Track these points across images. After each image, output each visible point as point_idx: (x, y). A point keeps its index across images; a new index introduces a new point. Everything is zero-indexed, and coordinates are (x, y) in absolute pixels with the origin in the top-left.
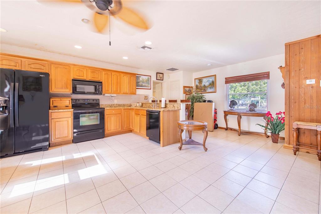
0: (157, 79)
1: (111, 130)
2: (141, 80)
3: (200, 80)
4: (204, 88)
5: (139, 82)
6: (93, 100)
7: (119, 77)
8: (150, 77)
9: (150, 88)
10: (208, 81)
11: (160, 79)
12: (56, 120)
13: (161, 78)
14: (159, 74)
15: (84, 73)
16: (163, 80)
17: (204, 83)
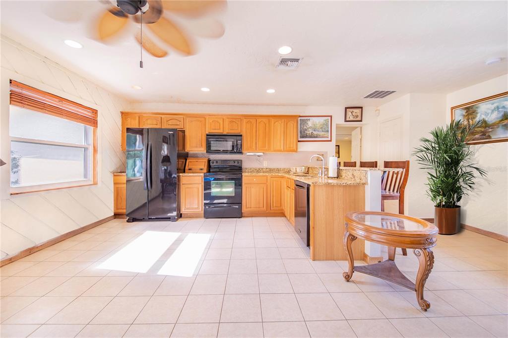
0: (346, 121)
1: (251, 208)
2: (310, 125)
3: (470, 110)
4: (483, 129)
5: (306, 130)
6: (234, 161)
7: (267, 125)
8: (330, 118)
9: (329, 139)
10: (498, 108)
11: (354, 119)
12: (186, 186)
13: (357, 116)
14: (351, 110)
15: (220, 125)
16: (361, 121)
17: (483, 117)
